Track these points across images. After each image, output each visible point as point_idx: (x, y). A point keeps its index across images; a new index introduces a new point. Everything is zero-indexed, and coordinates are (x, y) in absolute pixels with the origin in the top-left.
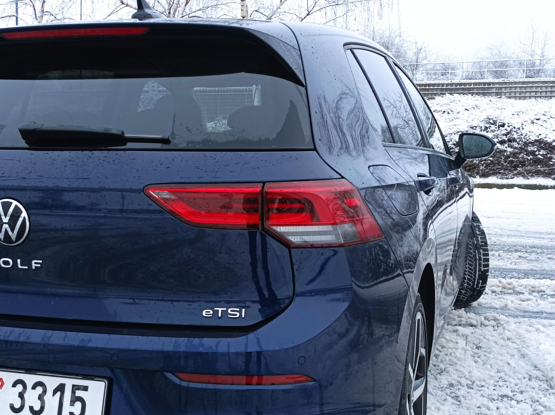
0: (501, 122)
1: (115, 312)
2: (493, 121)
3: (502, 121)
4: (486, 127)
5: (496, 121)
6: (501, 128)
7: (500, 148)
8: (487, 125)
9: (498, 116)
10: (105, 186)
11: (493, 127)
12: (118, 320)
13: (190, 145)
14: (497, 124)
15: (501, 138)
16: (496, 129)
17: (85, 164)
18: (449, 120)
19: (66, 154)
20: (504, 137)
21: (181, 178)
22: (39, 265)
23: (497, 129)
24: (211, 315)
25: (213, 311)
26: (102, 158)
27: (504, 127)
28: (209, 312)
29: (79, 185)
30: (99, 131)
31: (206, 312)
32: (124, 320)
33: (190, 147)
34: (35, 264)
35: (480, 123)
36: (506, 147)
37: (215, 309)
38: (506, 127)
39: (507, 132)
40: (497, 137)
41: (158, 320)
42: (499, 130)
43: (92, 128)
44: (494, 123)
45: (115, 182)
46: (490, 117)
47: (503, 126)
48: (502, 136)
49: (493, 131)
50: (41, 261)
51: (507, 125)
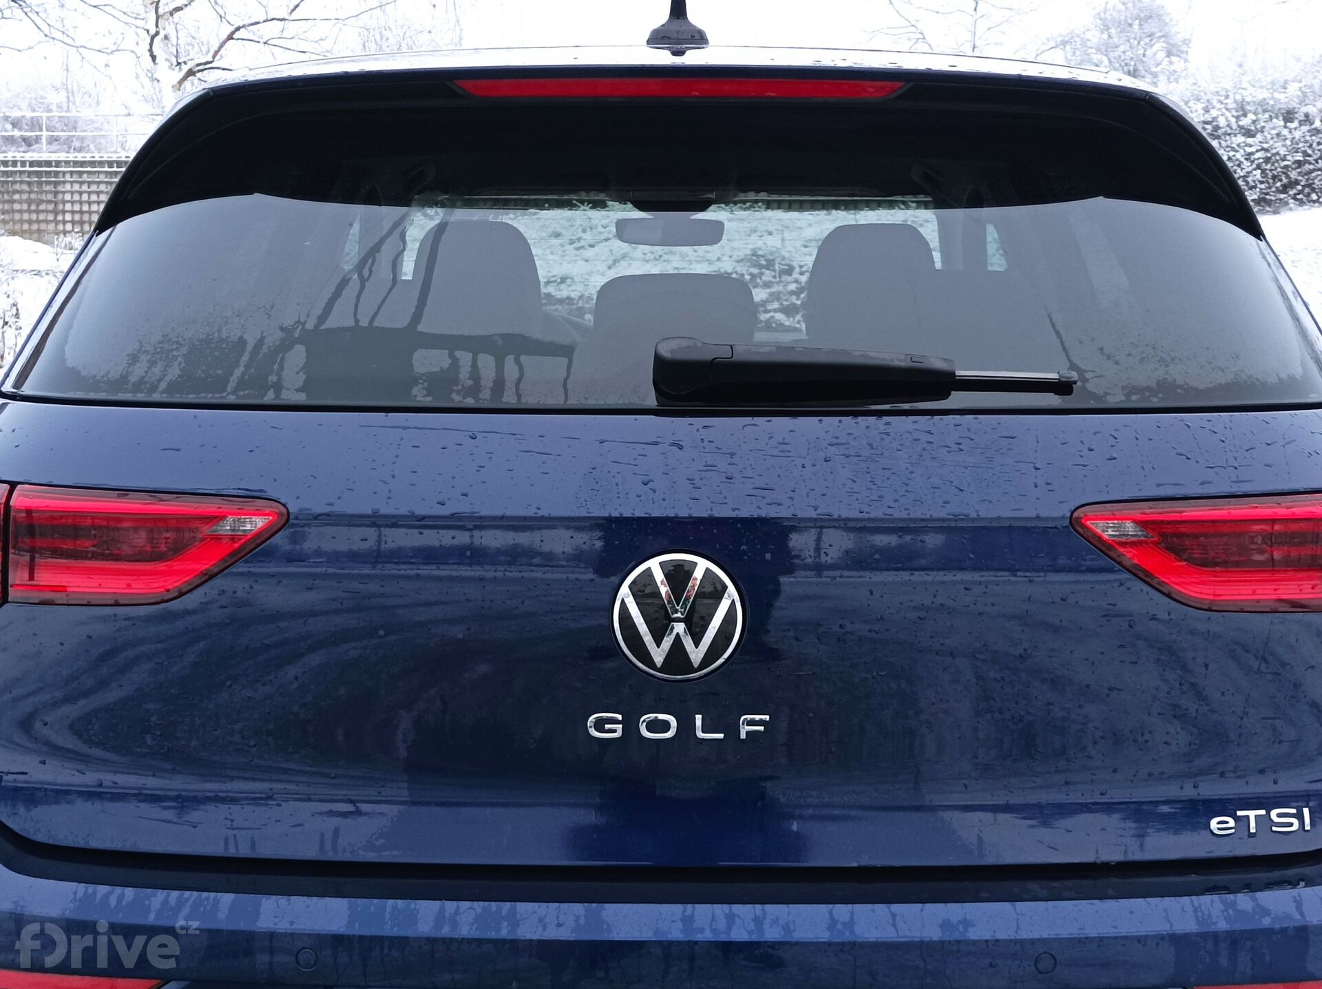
0: (783, 262)
1: (980, 839)
2: (766, 260)
3: (787, 261)
4: (751, 274)
5: (773, 260)
6: (784, 278)
7: (787, 323)
8: (755, 271)
9: (775, 250)
10: (966, 512)
11: (768, 276)
12: (990, 860)
13: (1134, 398)
14: (777, 268)
15: (786, 300)
16: (774, 280)
17: (882, 454)
18: (653, 256)
19: (808, 426)
20: (794, 299)
21: (1158, 485)
22: (762, 728)
23: (778, 279)
24: (1233, 831)
25: (1237, 819)
26: (925, 438)
27: (790, 274)
28: (1227, 822)
29: (889, 511)
30: (896, 363)
31: (1219, 823)
32: (1009, 858)
33: (1135, 401)
34: (750, 724)
35: (736, 264)
36: (799, 322)
37: (1239, 813)
38: (795, 275)
39: (799, 286)
40: (778, 299)
41: (1097, 851)
42: (780, 282)
43: (873, 354)
44: (770, 265)
45: (990, 502)
46: (760, 253)
47: (789, 271)
48: (787, 296)
49: (767, 285)
50: (767, 718)
51: (797, 270)
